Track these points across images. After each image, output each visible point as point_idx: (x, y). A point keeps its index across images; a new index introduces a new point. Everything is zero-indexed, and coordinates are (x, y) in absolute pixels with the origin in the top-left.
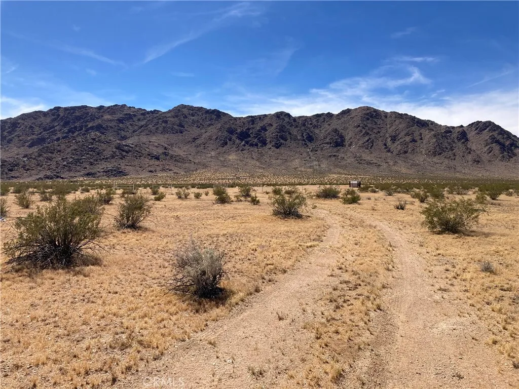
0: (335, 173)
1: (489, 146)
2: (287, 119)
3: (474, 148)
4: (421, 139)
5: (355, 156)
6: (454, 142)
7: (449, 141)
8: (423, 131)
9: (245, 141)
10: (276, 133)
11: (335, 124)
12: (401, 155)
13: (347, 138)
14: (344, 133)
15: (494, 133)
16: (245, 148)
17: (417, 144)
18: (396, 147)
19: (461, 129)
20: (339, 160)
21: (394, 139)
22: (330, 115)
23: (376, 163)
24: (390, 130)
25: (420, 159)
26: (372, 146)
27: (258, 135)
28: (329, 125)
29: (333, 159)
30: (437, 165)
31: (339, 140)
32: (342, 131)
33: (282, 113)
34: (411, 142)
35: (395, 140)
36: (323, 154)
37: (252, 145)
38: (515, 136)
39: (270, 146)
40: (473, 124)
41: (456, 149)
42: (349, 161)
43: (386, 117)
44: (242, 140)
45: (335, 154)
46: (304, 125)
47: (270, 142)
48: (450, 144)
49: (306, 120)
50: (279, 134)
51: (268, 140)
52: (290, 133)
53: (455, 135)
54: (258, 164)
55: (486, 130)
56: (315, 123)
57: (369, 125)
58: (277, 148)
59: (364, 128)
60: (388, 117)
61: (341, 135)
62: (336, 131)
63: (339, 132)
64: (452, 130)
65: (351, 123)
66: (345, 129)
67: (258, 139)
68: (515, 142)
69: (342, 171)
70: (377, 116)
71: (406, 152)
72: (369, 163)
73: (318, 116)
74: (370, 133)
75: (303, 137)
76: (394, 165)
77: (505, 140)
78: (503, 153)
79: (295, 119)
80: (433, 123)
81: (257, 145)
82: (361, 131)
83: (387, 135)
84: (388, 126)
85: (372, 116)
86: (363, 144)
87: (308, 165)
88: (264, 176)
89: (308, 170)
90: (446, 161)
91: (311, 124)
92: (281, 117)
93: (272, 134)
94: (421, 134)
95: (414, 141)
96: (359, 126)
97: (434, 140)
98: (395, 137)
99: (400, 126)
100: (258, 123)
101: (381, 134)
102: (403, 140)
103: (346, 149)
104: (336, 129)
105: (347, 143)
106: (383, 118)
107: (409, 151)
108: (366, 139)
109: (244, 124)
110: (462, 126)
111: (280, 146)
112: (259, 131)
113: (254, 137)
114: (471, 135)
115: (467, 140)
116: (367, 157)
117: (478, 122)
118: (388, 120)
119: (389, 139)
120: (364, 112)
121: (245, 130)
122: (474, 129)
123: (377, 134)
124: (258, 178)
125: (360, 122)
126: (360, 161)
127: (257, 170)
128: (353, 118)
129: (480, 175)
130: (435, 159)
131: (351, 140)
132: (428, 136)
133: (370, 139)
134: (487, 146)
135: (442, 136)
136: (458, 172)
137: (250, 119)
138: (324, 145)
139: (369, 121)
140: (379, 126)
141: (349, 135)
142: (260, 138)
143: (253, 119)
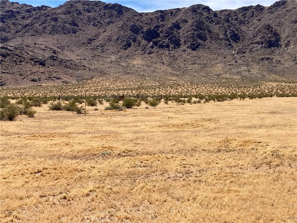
0: (271, 81)
2: (205, 14)
5: (294, 58)
9: (153, 42)
10: (193, 32)
11: (267, 19)
13: (283, 36)
14: (279, 30)
16: (153, 50)
20: (274, 64)
22: (260, 8)
27: (169, 34)
28: (259, 20)
29: (266, 62)
31: (273, 39)
32: (276, 27)
33: (199, 6)
36: (252, 57)
37: (161, 47)
39: (185, 48)
42: (287, 65)
44: (149, 41)
45: (268, 56)
46: (228, 21)
47: (185, 42)
49: (229, 14)
50: (196, 33)
51: (182, 40)
52: (210, 31)
54: (170, 70)
56: (241, 18)
58: (194, 49)
61: (276, 33)
63: (272, 28)
65: (287, 17)
66: (280, 24)
67: (169, 39)
69: (279, 78)
73: (245, 9)
75: (227, 35)
79: (215, 14)
81: (168, 46)
87: (235, 71)
88: (178, 85)
89: (235, 77)
91: (236, 19)
92: (199, 11)
93: (187, 32)
100: (169, 20)
103: (281, 50)
104: (269, 26)
105: (282, 43)
109: (151, 20)
111: (197, 47)
112: (171, 29)
113: (165, 36)
121: (152, 28)
124: (171, 87)
127: (169, 78)
128: (290, 11)
131: (289, 39)
137: (160, 14)
138: (253, 45)
141: (285, 33)
142: (172, 38)
143: (162, 15)
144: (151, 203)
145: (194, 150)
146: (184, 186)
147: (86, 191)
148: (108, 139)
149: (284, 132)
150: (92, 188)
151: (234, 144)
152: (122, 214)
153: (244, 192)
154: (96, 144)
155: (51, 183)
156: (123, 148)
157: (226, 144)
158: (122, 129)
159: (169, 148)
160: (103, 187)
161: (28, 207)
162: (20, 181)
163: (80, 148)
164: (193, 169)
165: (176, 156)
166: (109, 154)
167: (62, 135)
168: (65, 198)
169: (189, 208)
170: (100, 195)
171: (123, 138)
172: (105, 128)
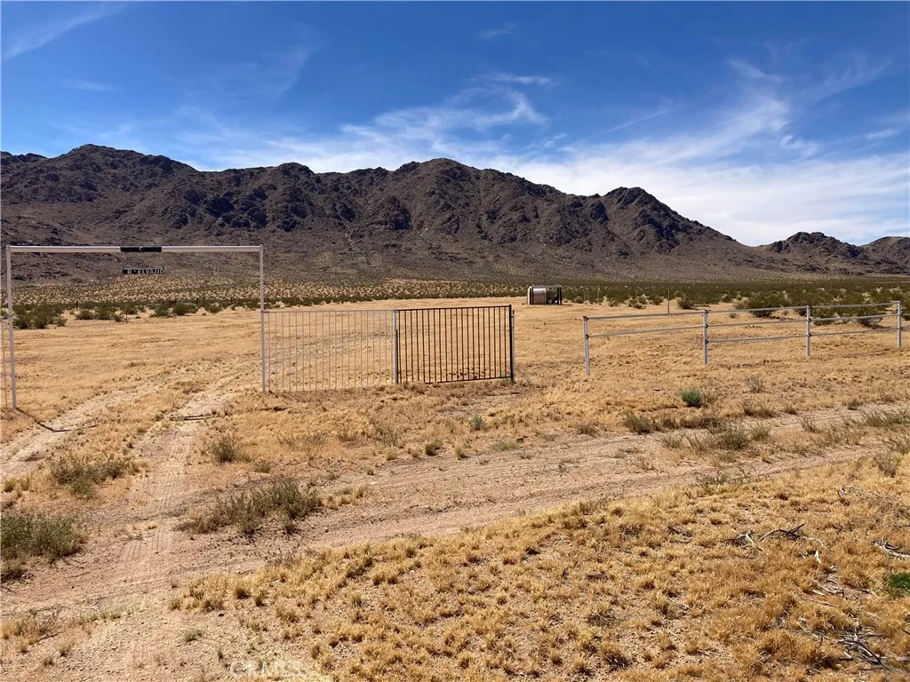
0: (399, 277)
1: (639, 229)
2: (303, 178)
3: (617, 231)
4: (537, 216)
5: (429, 246)
6: (588, 221)
7: (581, 220)
8: (539, 202)
9: (224, 217)
10: (285, 203)
11: (392, 190)
12: (506, 244)
13: (414, 214)
14: (408, 205)
15: (645, 207)
16: (223, 230)
17: (531, 225)
18: (497, 230)
19: (596, 200)
20: (403, 254)
21: (492, 216)
22: (381, 172)
23: (466, 259)
24: (485, 202)
25: (537, 250)
26: (457, 228)
27: (248, 206)
28: (382, 190)
29: (393, 251)
30: (564, 260)
31: (401, 218)
32: (404, 201)
33: (293, 165)
34: (521, 221)
35: (495, 218)
36: (373, 243)
37: (237, 225)
38: (675, 213)
39: (274, 227)
40: (614, 191)
41: (591, 233)
42: (420, 254)
43: (478, 178)
44: (217, 215)
45: (395, 242)
46: (336, 189)
47: (274, 219)
48: (582, 225)
49: (339, 180)
50: (290, 205)
51: (269, 216)
52: (311, 204)
53: (587, 210)
55: (634, 203)
56: (357, 186)
57: (451, 192)
58: (287, 230)
59: (443, 198)
60: (481, 178)
61: (404, 209)
62: (394, 201)
63: (399, 202)
64: (582, 202)
65: (418, 187)
66: (409, 197)
67: (249, 214)
68: (676, 222)
69: (410, 273)
70: (463, 175)
71: (513, 239)
72: (454, 259)
73: (360, 173)
74: (453, 206)
75: (336, 210)
76: (496, 261)
77: (661, 219)
78: (661, 240)
79: (319, 178)
80: (552, 190)
81: (247, 224)
82: (437, 202)
83: (482, 211)
84: (482, 194)
85: (454, 176)
86: (442, 224)
87: (348, 262)
89: (350, 271)
90: (578, 254)
91: (349, 188)
92: (293, 173)
93: (276, 203)
94: (536, 209)
95: (525, 219)
96: (433, 193)
97: (558, 218)
98: (494, 212)
99: (502, 194)
100: (247, 184)
101: (472, 209)
102: (508, 218)
103: (412, 233)
104: (394, 198)
105: (413, 223)
106: (473, 179)
107: (518, 238)
108: (448, 216)
109: (219, 183)
110: (597, 196)
111: (293, 226)
112: (251, 198)
113: (241, 209)
114: (612, 210)
115: (606, 218)
116: (450, 248)
117: (622, 190)
118: (482, 184)
119: (485, 217)
120: (441, 168)
121: (222, 196)
122: (616, 200)
123: (464, 207)
125: (436, 185)
126: (438, 254)
127: (250, 272)
128: (422, 178)
129: (633, 276)
130: (561, 251)
131: (421, 218)
132: (547, 212)
133: (453, 216)
134: (636, 228)
135: (570, 212)
136: (598, 271)
137: (232, 174)
138: (373, 225)
139: (449, 185)
140: (467, 194)
141: (417, 209)
142: (253, 211)
143: (237, 176)
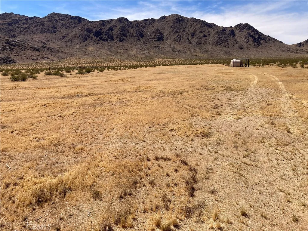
0: (160, 58)
1: (247, 39)
2: (126, 23)
3: (238, 40)
4: (209, 35)
5: (170, 46)
6: (228, 36)
7: (225, 36)
8: (210, 29)
9: (99, 37)
10: (120, 32)
11: (157, 26)
12: (198, 45)
13: (165, 35)
14: (163, 31)
15: (249, 31)
16: (99, 42)
17: (207, 38)
18: (194, 40)
19: (231, 28)
20: (161, 49)
21: (193, 35)
22: (153, 20)
23: (183, 51)
24: (190, 30)
25: (209, 47)
26: (180, 40)
27: (107, 33)
28: (153, 26)
29: (157, 48)
30: (219, 51)
31: (160, 36)
32: (161, 30)
33: (122, 18)
34: (203, 37)
35: (194, 36)
36: (150, 46)
37: (104, 40)
38: (261, 33)
39: (116, 41)
40: (238, 25)
41: (229, 41)
42: (167, 50)
43: (188, 21)
44: (97, 37)
45: (157, 45)
46: (137, 27)
47: (116, 38)
48: (226, 38)
49: (138, 23)
52: (128, 32)
53: (227, 33)
54: (109, 53)
55: (245, 29)
56: (144, 25)
57: (178, 27)
58: (121, 42)
59: (175, 29)
60: (189, 21)
61: (161, 33)
62: (157, 30)
63: (159, 31)
64: (226, 29)
65: (166, 25)
66: (163, 29)
67: (108, 36)
68: (261, 36)
69: (163, 56)
70: (182, 20)
71: (200, 43)
72: (179, 51)
73: (145, 20)
74: (179, 31)
75: (137, 34)
76: (194, 52)
77: (255, 35)
78: (255, 43)
79: (131, 23)
80: (215, 25)
81: (107, 40)
82: (173, 30)
83: (189, 33)
84: (189, 27)
85: (179, 20)
86: (175, 38)
87: (142, 53)
88: (114, 61)
89: (142, 56)
90: (224, 49)
91: (142, 26)
92: (122, 21)
93: (117, 32)
94: (209, 32)
95: (205, 36)
96: (172, 27)
97: (217, 35)
98: (193, 34)
99: (197, 27)
100: (107, 25)
101: (185, 32)
102: (198, 36)
103: (164, 42)
104: (158, 29)
105: (164, 38)
106: (186, 22)
107: (202, 43)
108: (177, 35)
109: (97, 25)
110: (231, 27)
111: (123, 40)
112: (108, 30)
113: (105, 34)
114: (237, 32)
115: (234, 35)
116: (177, 47)
117: (241, 24)
118: (189, 23)
119: (190, 36)
120: (175, 18)
121: (98, 30)
122: (238, 28)
123: (182, 32)
124: (110, 62)
125: (172, 24)
126: (173, 49)
127: (109, 57)
128: (168, 22)
130: (218, 48)
131: (167, 36)
132: (213, 33)
133: (179, 35)
134: (245, 39)
135: (221, 33)
137: (102, 22)
138: (150, 39)
139: (177, 24)
140: (184, 27)
141: (166, 33)
142: (109, 35)
143: (103, 23)
144: (104, 116)
145: (124, 92)
146: (120, 108)
147: (71, 113)
148: (79, 88)
149: (165, 82)
150: (74, 111)
151: (143, 88)
152: (91, 121)
153: (148, 108)
154: (73, 91)
155: (52, 110)
156: (88, 92)
157: (139, 88)
158: (86, 84)
159: (112, 91)
160: (80, 110)
161: (42, 122)
162: (35, 110)
163: (65, 93)
164: (123, 100)
165: (115, 95)
166: (81, 96)
167: (54, 88)
168: (61, 116)
169: (122, 116)
170: (78, 114)
171: (87, 88)
172: (77, 83)
